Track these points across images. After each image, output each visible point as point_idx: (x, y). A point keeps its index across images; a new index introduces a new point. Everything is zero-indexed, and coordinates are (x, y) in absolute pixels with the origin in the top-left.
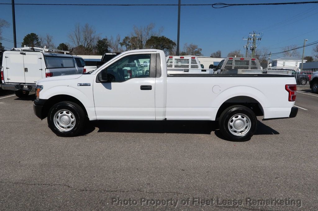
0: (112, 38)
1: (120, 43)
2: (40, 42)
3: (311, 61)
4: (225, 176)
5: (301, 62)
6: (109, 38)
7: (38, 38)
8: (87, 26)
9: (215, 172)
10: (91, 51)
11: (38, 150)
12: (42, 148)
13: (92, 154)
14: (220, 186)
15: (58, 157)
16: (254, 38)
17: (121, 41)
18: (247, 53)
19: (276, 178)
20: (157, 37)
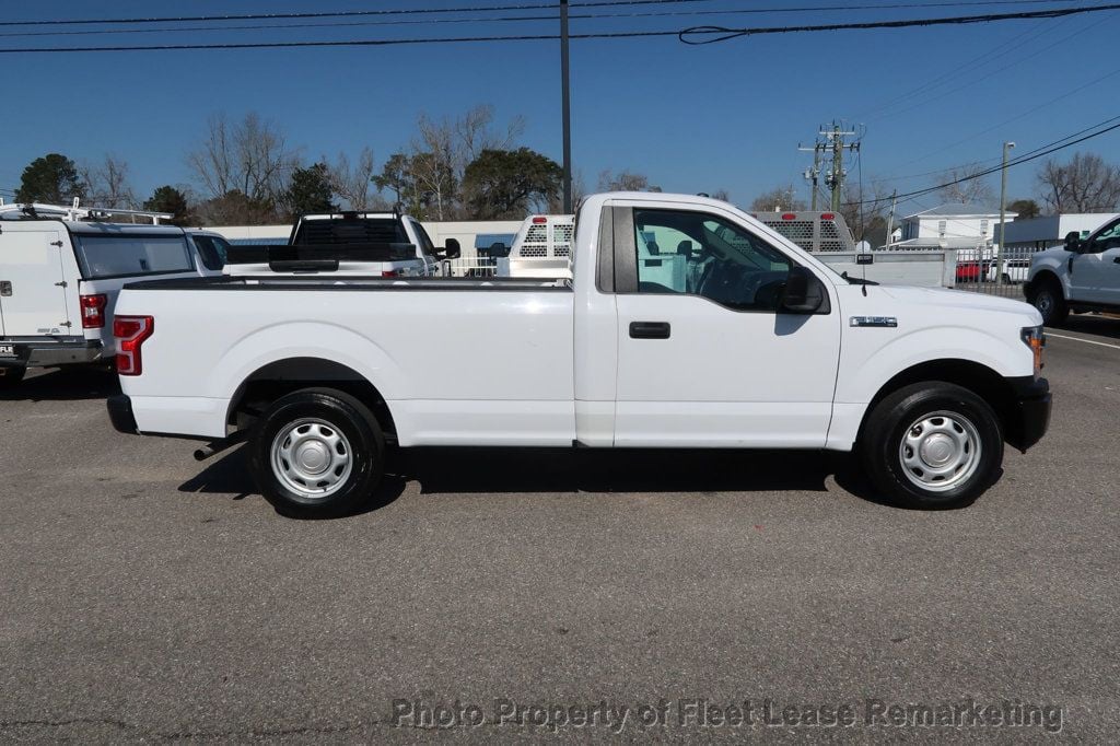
0: (345, 162)
1: (374, 178)
2: (83, 185)
3: (1032, 217)
4: (714, 644)
5: (998, 221)
6: (333, 163)
7: (74, 172)
8: (251, 123)
9: (677, 633)
10: (270, 209)
11: (26, 588)
12: (42, 580)
13: (230, 591)
14: (694, 683)
15: (97, 611)
16: (835, 145)
17: (378, 171)
18: (814, 197)
19: (895, 641)
20: (504, 153)
